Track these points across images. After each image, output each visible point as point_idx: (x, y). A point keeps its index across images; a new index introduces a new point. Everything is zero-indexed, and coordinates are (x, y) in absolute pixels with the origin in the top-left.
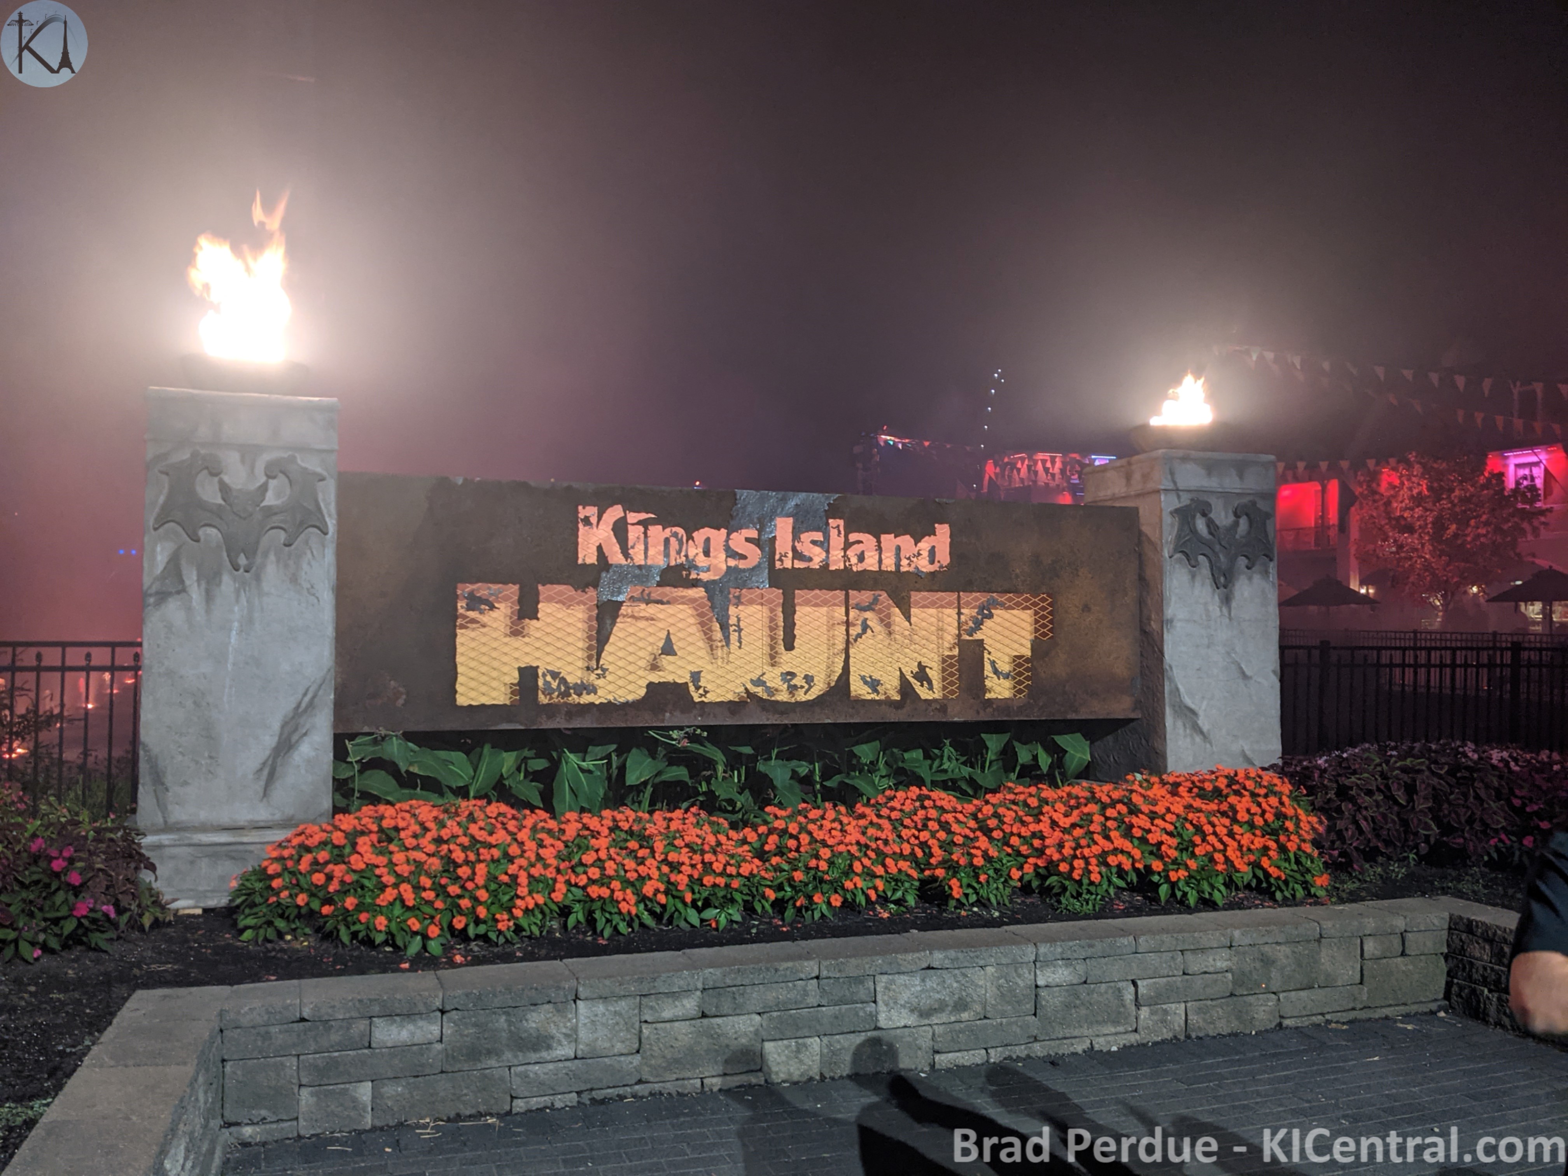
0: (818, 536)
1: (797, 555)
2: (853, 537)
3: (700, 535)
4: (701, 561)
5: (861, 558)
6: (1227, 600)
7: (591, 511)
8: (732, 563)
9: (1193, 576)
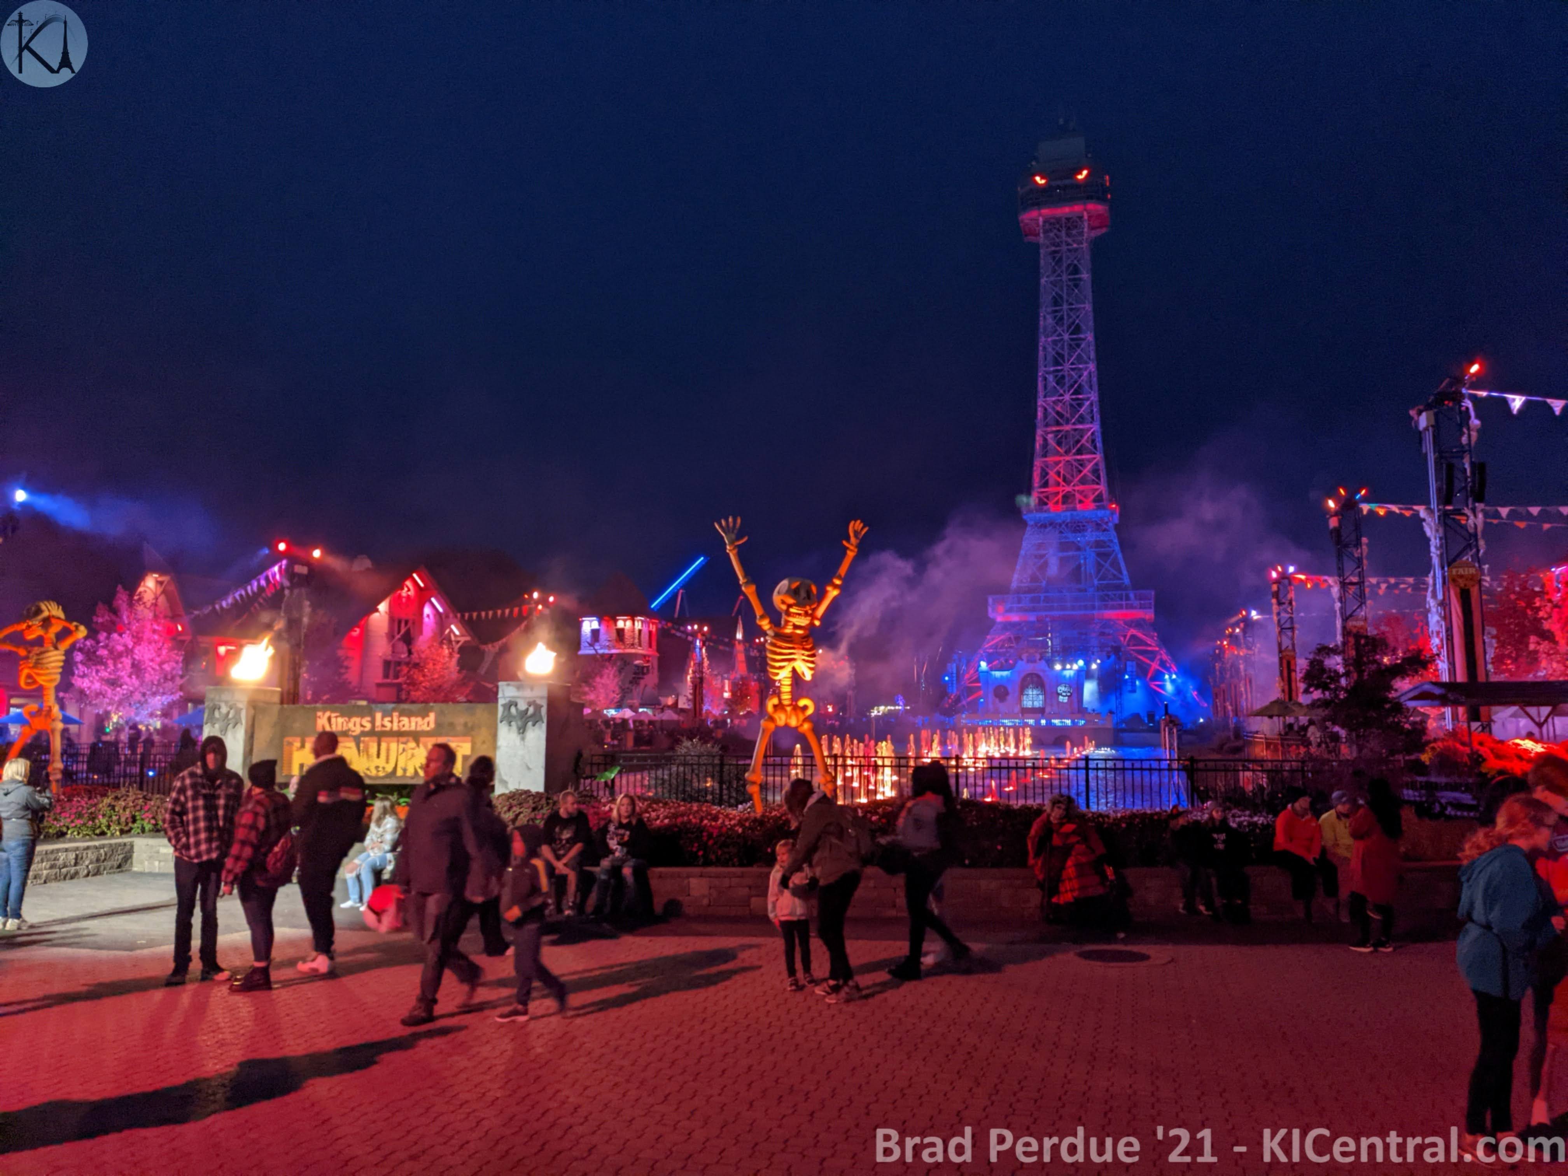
0: (389, 719)
1: (383, 726)
2: (402, 718)
3: (354, 719)
4: (353, 728)
5: (404, 726)
6: (523, 739)
7: (319, 714)
8: (362, 729)
9: (509, 730)
